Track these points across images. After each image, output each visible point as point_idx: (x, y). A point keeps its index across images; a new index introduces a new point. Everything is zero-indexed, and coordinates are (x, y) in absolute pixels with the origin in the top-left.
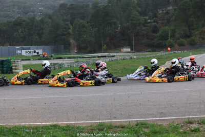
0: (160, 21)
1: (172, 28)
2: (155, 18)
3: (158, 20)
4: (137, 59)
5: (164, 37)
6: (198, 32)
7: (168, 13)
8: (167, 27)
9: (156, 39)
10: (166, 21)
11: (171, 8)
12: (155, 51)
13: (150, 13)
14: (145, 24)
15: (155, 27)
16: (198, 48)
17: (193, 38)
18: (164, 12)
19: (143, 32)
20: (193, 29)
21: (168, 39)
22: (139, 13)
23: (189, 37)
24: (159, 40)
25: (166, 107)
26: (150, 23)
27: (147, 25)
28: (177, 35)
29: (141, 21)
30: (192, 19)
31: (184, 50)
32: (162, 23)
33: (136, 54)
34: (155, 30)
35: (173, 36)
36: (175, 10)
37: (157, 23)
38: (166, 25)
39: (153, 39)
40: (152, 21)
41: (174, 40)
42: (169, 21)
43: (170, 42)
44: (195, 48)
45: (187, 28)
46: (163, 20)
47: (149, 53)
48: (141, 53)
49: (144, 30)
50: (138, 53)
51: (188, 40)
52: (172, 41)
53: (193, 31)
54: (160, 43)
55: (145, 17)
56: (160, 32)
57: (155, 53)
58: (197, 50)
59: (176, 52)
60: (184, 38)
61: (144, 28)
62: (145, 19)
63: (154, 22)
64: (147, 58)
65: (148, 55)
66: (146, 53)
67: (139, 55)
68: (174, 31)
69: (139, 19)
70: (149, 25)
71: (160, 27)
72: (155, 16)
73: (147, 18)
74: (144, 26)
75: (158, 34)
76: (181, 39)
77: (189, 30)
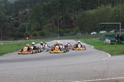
0: (20, 19)
1: (29, 23)
2: (16, 17)
3: (19, 18)
4: (4, 45)
5: (23, 30)
6: (46, 27)
7: (25, 13)
8: (25, 23)
9: (17, 31)
10: (24, 19)
11: (28, 10)
12: (16, 40)
13: (13, 14)
14: (10, 21)
15: (17, 23)
16: (46, 38)
17: (43, 31)
18: (23, 13)
19: (8, 26)
20: (43, 25)
21: (25, 31)
22: (6, 13)
23: (40, 30)
24: (19, 32)
25: (23, 79)
26: (13, 20)
27: (11, 21)
28: (32, 29)
29: (7, 19)
30: (42, 18)
31: (36, 39)
32: (22, 21)
33: (3, 41)
34: (17, 25)
35: (29, 29)
36: (31, 11)
37: (18, 20)
38: (24, 22)
39: (15, 32)
40: (15, 19)
41: (30, 32)
42: (26, 19)
43: (27, 33)
44: (45, 38)
45: (39, 24)
46: (22, 18)
47: (12, 41)
48: (7, 41)
49: (9, 25)
50: (4, 41)
51: (39, 32)
52: (28, 33)
53: (43, 26)
54: (20, 34)
55: (9, 16)
56: (20, 27)
57: (16, 41)
58: (46, 39)
59: (31, 40)
60: (36, 31)
61: (9, 24)
62: (10, 17)
63: (16, 19)
64: (11, 44)
65: (11, 42)
66: (10, 41)
67: (5, 43)
68: (30, 26)
69: (5, 18)
70: (12, 21)
71: (20, 23)
72: (17, 15)
73: (11, 16)
74: (9, 22)
75: (19, 28)
76: (35, 32)
77: (41, 25)
